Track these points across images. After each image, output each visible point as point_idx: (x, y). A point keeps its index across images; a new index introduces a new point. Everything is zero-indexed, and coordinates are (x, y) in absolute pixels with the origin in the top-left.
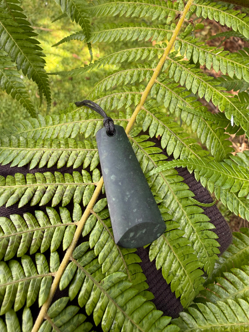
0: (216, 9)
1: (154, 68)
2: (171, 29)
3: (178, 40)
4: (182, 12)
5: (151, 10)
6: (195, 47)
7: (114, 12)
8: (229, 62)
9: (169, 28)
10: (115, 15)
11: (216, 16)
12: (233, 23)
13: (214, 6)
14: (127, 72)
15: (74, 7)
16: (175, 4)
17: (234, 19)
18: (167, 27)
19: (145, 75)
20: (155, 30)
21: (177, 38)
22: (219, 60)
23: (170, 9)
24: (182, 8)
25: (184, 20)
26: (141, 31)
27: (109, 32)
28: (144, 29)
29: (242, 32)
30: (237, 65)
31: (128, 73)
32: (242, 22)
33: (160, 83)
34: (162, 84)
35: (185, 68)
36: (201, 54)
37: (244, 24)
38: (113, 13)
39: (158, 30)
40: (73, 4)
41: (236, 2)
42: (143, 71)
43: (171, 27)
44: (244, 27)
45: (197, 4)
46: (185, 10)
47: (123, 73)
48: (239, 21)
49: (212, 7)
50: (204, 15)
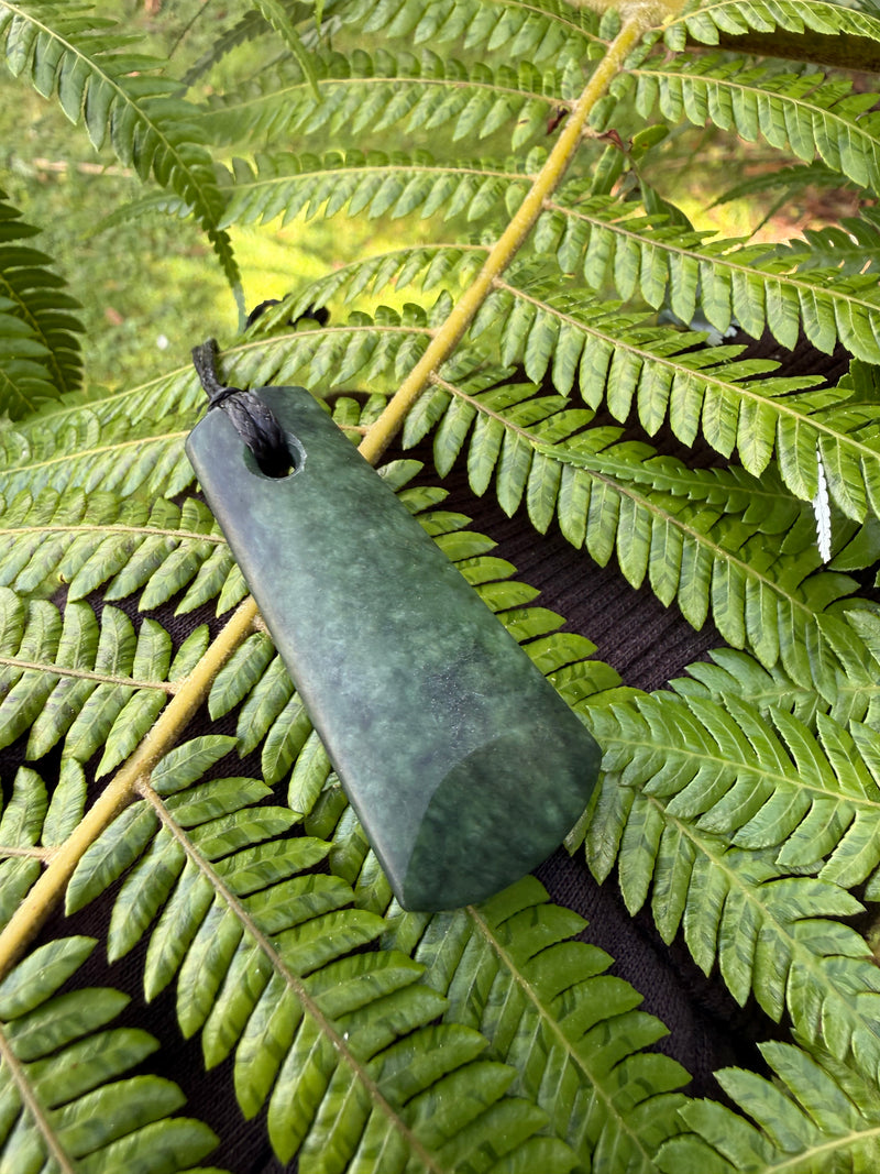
0: (717, 82)
1: (435, 323)
2: (528, 169)
3: (551, 211)
4: (574, 104)
5: (449, 101)
6: (624, 236)
7: (308, 118)
8: (773, 284)
9: (521, 168)
10: (310, 130)
11: (717, 110)
12: (795, 129)
13: (711, 69)
14: (320, 336)
15: (143, 127)
16: (549, 76)
17: (796, 113)
18: (511, 162)
19: (393, 350)
20: (462, 175)
21: (546, 202)
22: (727, 281)
23: (527, 94)
24: (576, 86)
25: (580, 131)
26: (406, 181)
27: (284, 187)
28: (418, 173)
29: (838, 164)
30: (808, 294)
31: (326, 343)
32: (833, 122)
33: (450, 388)
34: (458, 392)
35: (569, 318)
36: (649, 260)
37: (845, 127)
38: (306, 123)
39: (474, 175)
40: (138, 117)
41: (809, 52)
42: (390, 336)
43: (528, 163)
44: (846, 142)
45: (638, 68)
46: (587, 94)
47: (305, 339)
48: (820, 117)
49: (703, 74)
50: (670, 110)
